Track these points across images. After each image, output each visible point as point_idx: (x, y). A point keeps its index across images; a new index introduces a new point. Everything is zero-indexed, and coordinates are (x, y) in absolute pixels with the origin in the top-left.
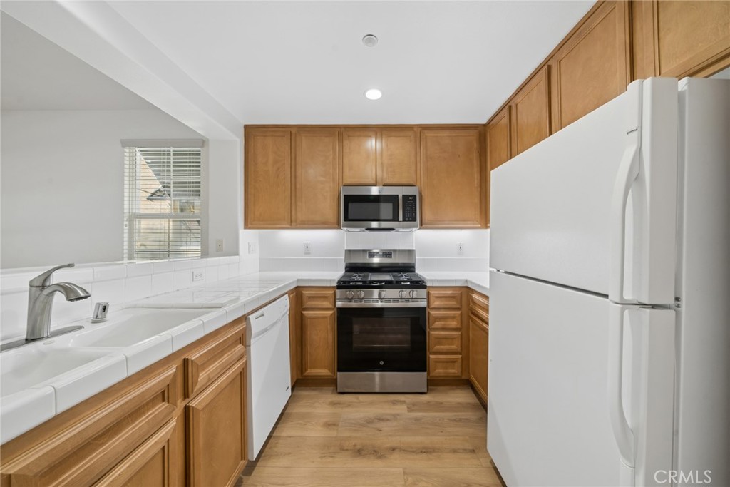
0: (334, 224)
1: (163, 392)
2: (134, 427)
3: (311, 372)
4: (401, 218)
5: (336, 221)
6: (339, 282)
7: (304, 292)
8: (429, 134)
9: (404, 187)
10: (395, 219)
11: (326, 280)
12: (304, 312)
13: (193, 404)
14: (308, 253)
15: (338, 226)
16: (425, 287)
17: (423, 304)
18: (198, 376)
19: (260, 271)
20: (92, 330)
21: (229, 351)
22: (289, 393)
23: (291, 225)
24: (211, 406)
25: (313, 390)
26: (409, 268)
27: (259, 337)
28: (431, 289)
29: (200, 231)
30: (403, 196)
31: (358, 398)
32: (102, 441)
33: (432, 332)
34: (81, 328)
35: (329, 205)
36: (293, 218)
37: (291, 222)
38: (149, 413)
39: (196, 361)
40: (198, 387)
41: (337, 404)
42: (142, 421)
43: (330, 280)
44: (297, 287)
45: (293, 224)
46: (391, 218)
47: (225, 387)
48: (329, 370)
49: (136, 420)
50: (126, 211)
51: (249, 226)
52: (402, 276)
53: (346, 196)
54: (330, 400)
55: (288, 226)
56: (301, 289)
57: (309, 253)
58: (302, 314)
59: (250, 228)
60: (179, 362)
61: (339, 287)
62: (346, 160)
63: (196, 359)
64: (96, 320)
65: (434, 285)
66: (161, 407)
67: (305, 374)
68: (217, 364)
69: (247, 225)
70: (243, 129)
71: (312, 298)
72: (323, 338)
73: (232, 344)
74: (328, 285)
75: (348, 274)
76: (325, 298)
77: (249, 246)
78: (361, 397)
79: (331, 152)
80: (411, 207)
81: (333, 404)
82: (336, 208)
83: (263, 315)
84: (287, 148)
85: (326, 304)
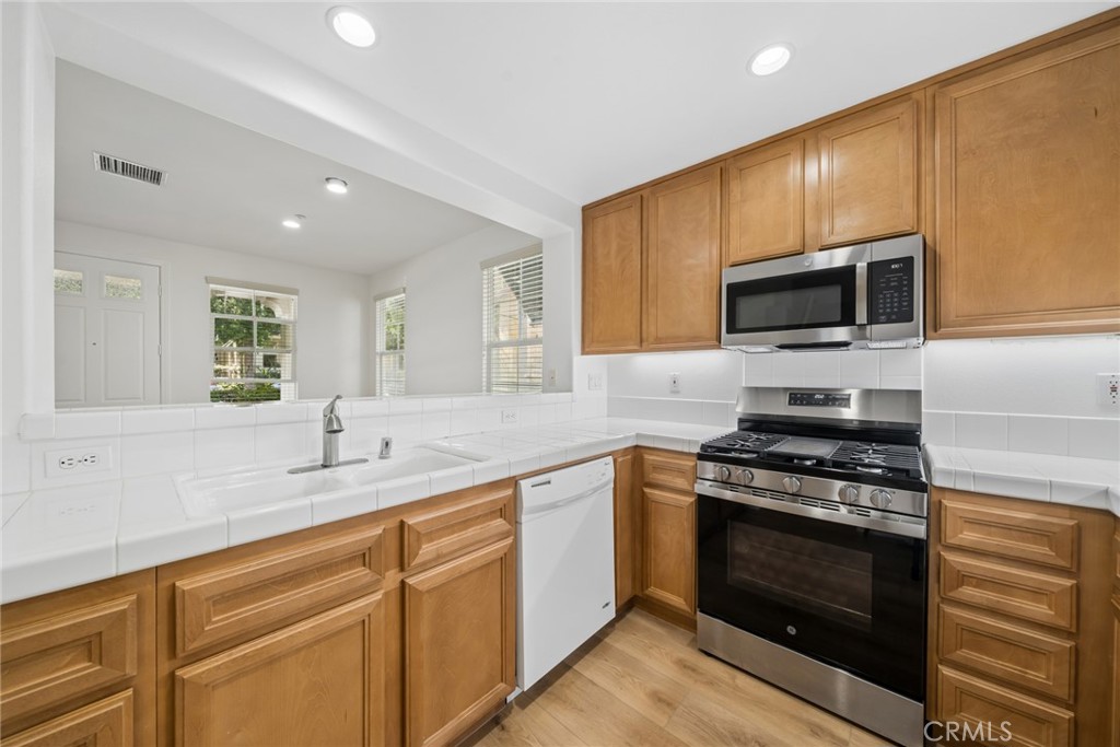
0: (708, 340)
1: (364, 554)
2: (321, 585)
3: (655, 592)
4: (861, 315)
5: (715, 335)
6: (704, 447)
7: (646, 456)
8: (958, 91)
9: (874, 243)
10: (847, 319)
11: (683, 441)
12: (647, 490)
13: (410, 581)
14: (675, 392)
15: (718, 343)
16: (923, 488)
17: (918, 530)
18: (420, 548)
19: (608, 416)
20: (376, 465)
21: (480, 523)
22: (611, 613)
23: (641, 346)
24: (443, 590)
25: (660, 624)
26: (906, 436)
27: (537, 515)
28: (947, 495)
29: (541, 360)
30: (870, 265)
31: (734, 678)
32: (282, 588)
33: (948, 609)
34: (365, 461)
35: (703, 308)
36: (644, 335)
37: (641, 341)
38: (344, 574)
39: (415, 527)
40: (418, 561)
41: (689, 668)
42: (332, 581)
43: (689, 442)
44: (637, 447)
45: (644, 344)
46: (838, 319)
47: (471, 572)
48: (685, 600)
49: (326, 577)
50: (485, 340)
51: (587, 350)
52: (866, 451)
53: (730, 287)
54: (682, 656)
55: (636, 347)
56: (643, 451)
57: (678, 392)
58: (643, 492)
59: (588, 353)
60: (393, 523)
61: (701, 457)
62: (734, 218)
63: (415, 524)
64: (382, 456)
65: (958, 487)
66: (360, 574)
67: (647, 592)
68: (454, 538)
69: (587, 348)
70: (580, 212)
71: (658, 468)
72: (676, 541)
73: (486, 515)
74: (686, 450)
75: (741, 432)
76: (681, 472)
77: (590, 379)
78: (742, 679)
79: (708, 208)
80: (898, 289)
81: (683, 665)
82: (715, 311)
83: (549, 482)
84: (636, 223)
85: (681, 483)
